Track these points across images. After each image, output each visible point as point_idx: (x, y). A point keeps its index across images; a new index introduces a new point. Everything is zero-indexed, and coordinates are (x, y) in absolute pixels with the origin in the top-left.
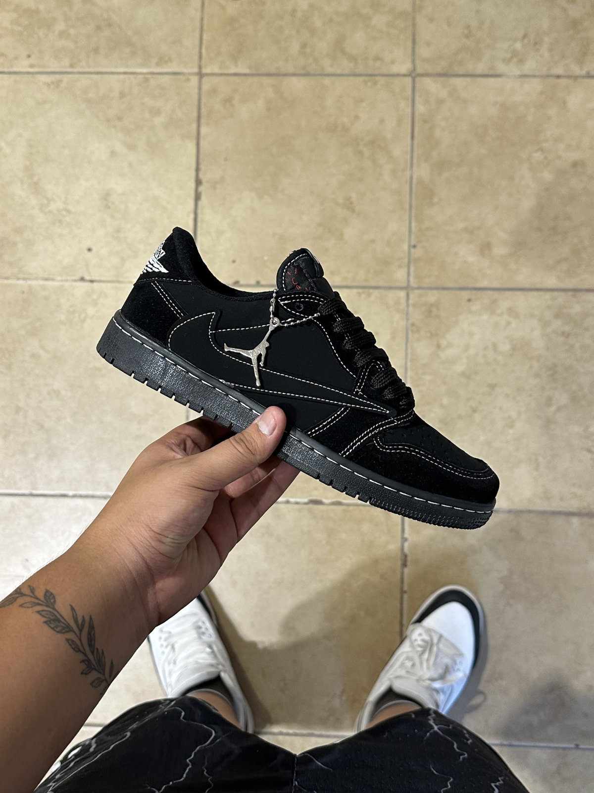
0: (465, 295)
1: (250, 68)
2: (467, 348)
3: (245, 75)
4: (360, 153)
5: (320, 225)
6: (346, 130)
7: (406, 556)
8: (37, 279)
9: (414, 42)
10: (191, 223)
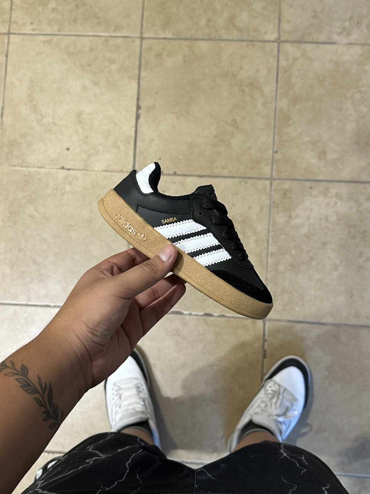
0: (308, 184)
1: (174, 34)
2: (309, 218)
3: (170, 39)
4: (243, 91)
5: (216, 137)
6: (234, 76)
7: (265, 351)
8: (34, 167)
9: (280, 20)
10: (133, 134)
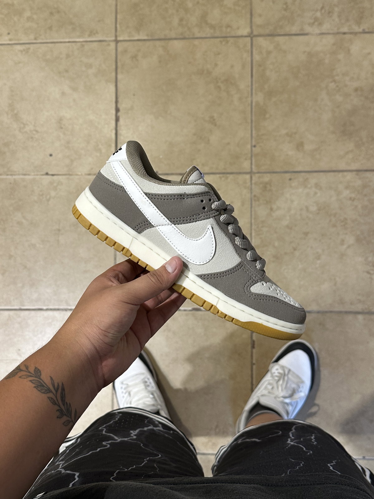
0: (288, 176)
1: (147, 35)
2: (289, 209)
3: (144, 40)
4: (219, 87)
5: (194, 134)
6: (209, 73)
7: (254, 342)
8: (19, 175)
9: (251, 15)
10: (113, 136)
